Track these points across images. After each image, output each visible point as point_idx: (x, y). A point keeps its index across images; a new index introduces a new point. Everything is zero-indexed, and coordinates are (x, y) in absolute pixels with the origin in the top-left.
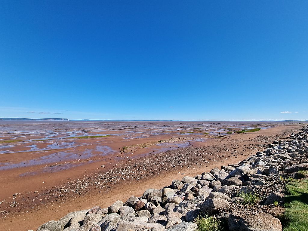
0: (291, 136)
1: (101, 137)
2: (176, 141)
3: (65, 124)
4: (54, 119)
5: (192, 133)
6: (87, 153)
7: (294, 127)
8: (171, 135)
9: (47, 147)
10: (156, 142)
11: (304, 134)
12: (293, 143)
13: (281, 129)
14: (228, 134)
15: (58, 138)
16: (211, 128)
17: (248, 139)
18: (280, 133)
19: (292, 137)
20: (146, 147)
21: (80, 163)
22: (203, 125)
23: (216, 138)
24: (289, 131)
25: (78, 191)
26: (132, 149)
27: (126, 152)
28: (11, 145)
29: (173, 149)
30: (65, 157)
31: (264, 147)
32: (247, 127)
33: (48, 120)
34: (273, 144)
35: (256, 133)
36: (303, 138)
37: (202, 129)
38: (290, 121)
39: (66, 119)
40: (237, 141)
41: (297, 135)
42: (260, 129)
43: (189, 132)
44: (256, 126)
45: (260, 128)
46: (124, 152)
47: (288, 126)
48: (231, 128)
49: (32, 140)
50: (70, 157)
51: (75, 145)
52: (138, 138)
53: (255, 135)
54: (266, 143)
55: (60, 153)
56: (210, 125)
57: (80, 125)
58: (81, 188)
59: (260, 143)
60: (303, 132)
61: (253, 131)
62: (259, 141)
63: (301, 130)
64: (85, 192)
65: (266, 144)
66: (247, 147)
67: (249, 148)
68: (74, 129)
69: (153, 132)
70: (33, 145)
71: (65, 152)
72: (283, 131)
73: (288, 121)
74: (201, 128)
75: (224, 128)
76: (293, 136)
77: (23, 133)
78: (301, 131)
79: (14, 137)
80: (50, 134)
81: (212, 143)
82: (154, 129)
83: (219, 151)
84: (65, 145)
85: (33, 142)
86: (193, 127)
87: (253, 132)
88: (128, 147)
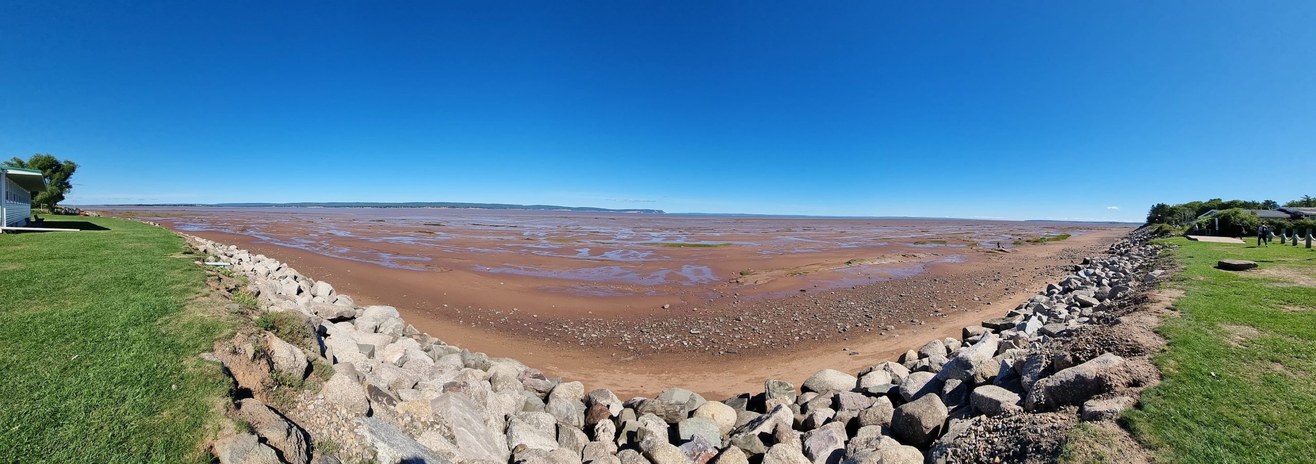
0: (1111, 249)
1: (709, 246)
2: (893, 261)
3: (657, 220)
4: (642, 210)
5: (944, 242)
6: (658, 276)
7: (1118, 232)
8: (888, 247)
9: (603, 254)
10: (839, 264)
11: (1129, 245)
12: (1109, 263)
13: (1100, 236)
14: (1015, 246)
15: (631, 242)
16: (987, 232)
17: (1046, 255)
18: (1096, 244)
19: (1111, 252)
20: (800, 274)
21: (630, 292)
22: (975, 227)
23: (990, 254)
24: (1108, 240)
25: (582, 338)
26: (762, 278)
27: (742, 283)
28: (560, 245)
29: (874, 281)
30: (616, 275)
31: (1067, 270)
32: (1050, 232)
33: (634, 212)
34: (1082, 264)
35: (1061, 243)
36: (1126, 252)
37: (969, 235)
38: (1114, 223)
39: (660, 212)
40: (1026, 259)
41: (1119, 247)
42: (1069, 236)
43: (938, 241)
44: (1064, 231)
45: (1068, 233)
46: (737, 282)
47: (1109, 232)
48: (1024, 233)
49: (591, 241)
50: (624, 276)
51: (649, 257)
52: (797, 253)
53: (1058, 247)
54: (1072, 262)
55: (612, 267)
56: (988, 227)
57: (681, 222)
58: (593, 335)
59: (1063, 263)
60: (1128, 241)
61: (1057, 239)
62: (1062, 259)
63: (1126, 238)
64: (591, 344)
65: (1071, 264)
66: (1038, 271)
67: (1042, 275)
68: (667, 229)
69: (846, 241)
70: (585, 249)
71: (621, 268)
72: (1102, 238)
73: (1111, 223)
74: (968, 233)
75: (1012, 233)
76: (1113, 249)
77: (588, 229)
78: (1125, 240)
79: (569, 235)
80: (624, 233)
81: (979, 266)
82: (853, 234)
83: (982, 284)
84: (632, 255)
85: (592, 243)
86: (952, 230)
87: (1057, 242)
88: (754, 271)
